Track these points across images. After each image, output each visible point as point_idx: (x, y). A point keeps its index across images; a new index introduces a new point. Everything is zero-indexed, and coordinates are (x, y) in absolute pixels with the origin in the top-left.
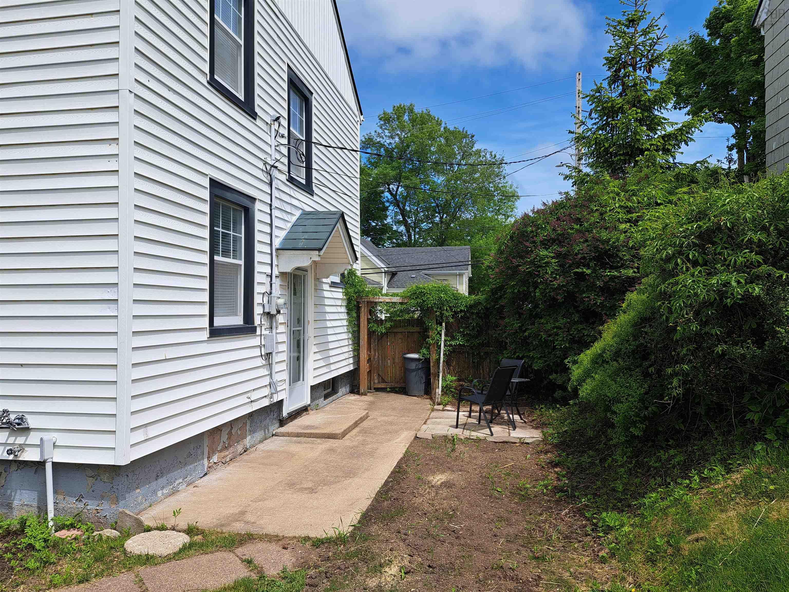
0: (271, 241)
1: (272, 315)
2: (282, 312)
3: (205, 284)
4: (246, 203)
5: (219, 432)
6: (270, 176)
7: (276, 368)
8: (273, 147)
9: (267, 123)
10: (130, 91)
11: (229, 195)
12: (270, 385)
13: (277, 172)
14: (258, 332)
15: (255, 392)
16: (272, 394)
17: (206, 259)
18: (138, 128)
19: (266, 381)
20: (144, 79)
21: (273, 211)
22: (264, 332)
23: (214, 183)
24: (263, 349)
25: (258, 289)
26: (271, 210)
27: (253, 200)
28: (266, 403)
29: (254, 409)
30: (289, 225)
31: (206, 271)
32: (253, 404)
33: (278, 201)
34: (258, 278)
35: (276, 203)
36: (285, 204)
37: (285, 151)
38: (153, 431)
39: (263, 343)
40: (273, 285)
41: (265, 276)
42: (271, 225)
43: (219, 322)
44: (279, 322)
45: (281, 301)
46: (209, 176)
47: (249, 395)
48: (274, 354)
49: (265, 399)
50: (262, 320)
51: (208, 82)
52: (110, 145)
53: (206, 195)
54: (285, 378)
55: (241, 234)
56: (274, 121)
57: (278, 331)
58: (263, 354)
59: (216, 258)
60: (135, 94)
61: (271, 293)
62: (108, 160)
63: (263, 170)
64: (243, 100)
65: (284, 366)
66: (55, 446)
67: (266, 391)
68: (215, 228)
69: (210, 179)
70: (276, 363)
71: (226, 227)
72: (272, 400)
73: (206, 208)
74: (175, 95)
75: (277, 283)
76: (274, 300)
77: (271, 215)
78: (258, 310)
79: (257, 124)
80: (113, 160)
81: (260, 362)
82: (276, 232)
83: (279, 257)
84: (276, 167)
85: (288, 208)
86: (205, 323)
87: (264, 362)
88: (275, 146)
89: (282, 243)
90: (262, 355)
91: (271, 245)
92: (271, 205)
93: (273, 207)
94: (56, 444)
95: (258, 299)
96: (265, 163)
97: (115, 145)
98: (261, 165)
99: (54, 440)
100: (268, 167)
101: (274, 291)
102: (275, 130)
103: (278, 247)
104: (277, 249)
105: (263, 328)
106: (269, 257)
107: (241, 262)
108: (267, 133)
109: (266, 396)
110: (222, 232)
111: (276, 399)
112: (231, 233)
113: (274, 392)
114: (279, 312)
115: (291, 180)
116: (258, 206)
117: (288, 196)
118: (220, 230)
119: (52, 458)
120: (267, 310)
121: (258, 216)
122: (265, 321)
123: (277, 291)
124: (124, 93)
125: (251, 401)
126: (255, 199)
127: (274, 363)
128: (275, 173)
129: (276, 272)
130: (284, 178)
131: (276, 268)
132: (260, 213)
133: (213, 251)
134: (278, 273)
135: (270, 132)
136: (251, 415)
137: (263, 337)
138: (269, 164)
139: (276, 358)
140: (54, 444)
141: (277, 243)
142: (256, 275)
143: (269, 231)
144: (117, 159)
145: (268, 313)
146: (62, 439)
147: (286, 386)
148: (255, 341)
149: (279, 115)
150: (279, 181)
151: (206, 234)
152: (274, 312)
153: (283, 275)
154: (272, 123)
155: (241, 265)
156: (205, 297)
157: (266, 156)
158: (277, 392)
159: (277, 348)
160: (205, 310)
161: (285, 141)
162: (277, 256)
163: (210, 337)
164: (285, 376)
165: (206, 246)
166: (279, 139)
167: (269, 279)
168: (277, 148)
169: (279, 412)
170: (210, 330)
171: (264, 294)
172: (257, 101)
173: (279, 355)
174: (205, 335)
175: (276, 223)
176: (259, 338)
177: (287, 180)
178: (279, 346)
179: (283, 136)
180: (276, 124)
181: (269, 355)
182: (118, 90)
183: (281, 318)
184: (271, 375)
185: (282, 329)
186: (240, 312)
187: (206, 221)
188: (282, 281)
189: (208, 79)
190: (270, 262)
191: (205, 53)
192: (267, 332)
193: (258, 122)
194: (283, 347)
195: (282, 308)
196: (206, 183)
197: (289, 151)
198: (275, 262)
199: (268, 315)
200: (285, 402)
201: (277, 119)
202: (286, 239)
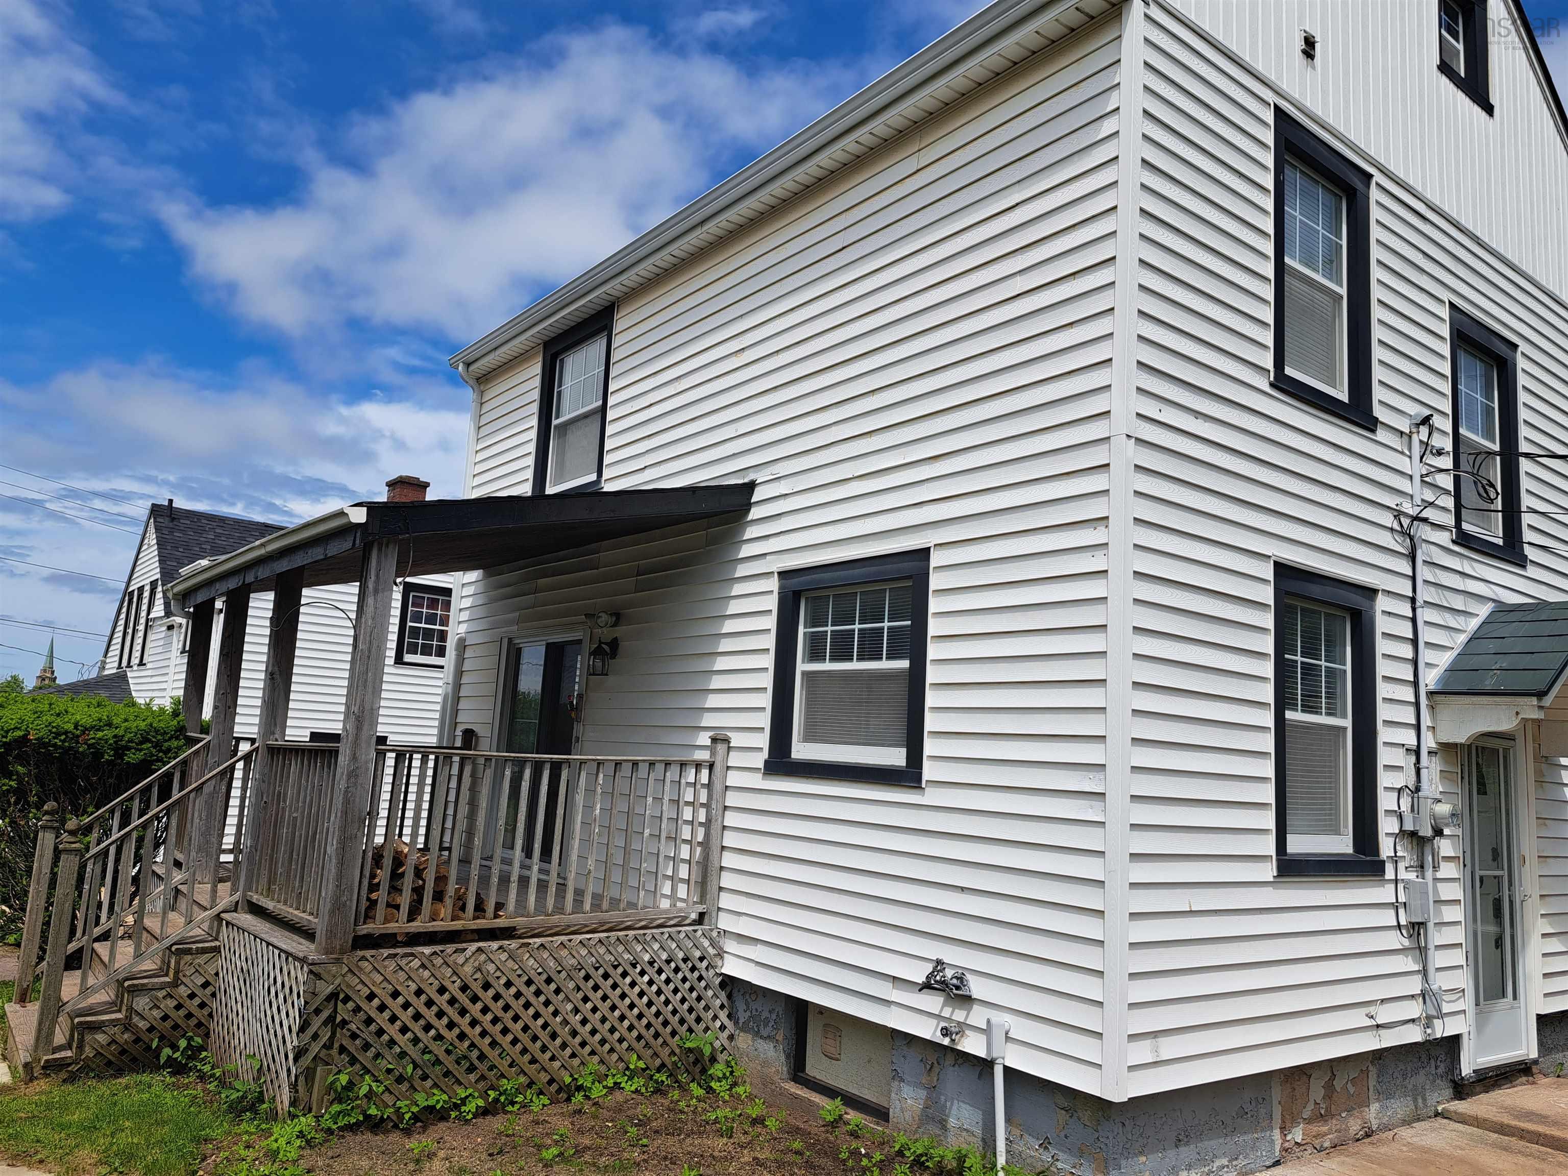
0: (1416, 675)
1: (1423, 838)
2: (1447, 831)
3: (1268, 769)
4: (1356, 600)
5: (1305, 1078)
6: (1411, 539)
7: (1439, 959)
8: (1417, 479)
9: (1402, 433)
10: (1128, 436)
11: (1315, 590)
12: (1423, 995)
13: (1427, 528)
14: (1389, 874)
15: (1387, 1006)
16: (1429, 1018)
17: (1268, 719)
18: (1141, 493)
19: (1415, 985)
20: (1151, 409)
21: (1419, 611)
22: (1403, 875)
23: (1283, 570)
24: (1401, 911)
25: (1385, 779)
26: (1414, 610)
27: (1371, 593)
28: (1414, 1035)
29: (1384, 1046)
30: (1462, 638)
31: (1268, 743)
32: (1382, 1032)
33: (1432, 589)
34: (1385, 757)
35: (1424, 594)
36: (1448, 594)
37: (1447, 481)
38: (1170, 1048)
39: (1402, 899)
40: (1424, 772)
41: (1402, 751)
42: (1415, 642)
43: (1297, 845)
44: (1442, 854)
45: (1444, 809)
46: (1273, 558)
47: (1372, 1010)
48: (1430, 925)
49: (1410, 1026)
50: (1398, 848)
51: (1273, 385)
52: (1095, 529)
53: (1267, 595)
54: (1463, 985)
55: (1345, 664)
56: (1418, 425)
57: (1439, 875)
58: (1403, 922)
59: (1289, 715)
60: (1137, 439)
61: (1418, 789)
62: (1093, 554)
63: (1392, 529)
64: (1346, 400)
65: (1458, 957)
66: (1008, 1038)
67: (1414, 1010)
68: (1287, 656)
69: (1275, 563)
70: (1438, 947)
71: (1310, 651)
72: (1429, 1031)
73: (1268, 620)
74: (1206, 424)
75: (1432, 768)
76: (1426, 807)
77: (1414, 620)
78: (1387, 826)
79: (1377, 439)
80: (1100, 553)
81: (1396, 940)
82: (1426, 655)
83: (1438, 709)
84: (1425, 520)
85: (1458, 602)
86: (1269, 846)
87: (1406, 943)
88: (1422, 476)
89: (1443, 680)
90: (1399, 926)
91: (1416, 684)
92: (1413, 600)
93: (1418, 604)
94: (1011, 1035)
95: (1386, 801)
96: (1398, 514)
97: (1103, 528)
98: (1388, 520)
99: (1007, 1027)
100: (1406, 522)
101: (1425, 784)
102: (1421, 441)
103: (1431, 687)
104: (1431, 694)
105: (1401, 866)
106: (1411, 710)
107: (1347, 723)
108: (1402, 453)
109: (1413, 1021)
110: (1302, 663)
111: (1443, 1029)
112: (1323, 663)
113: (1435, 1014)
114: (1438, 832)
115: (1464, 540)
116: (1382, 603)
117: (1457, 577)
118: (1299, 658)
119: (1004, 1059)
120: (1409, 826)
121: (1382, 625)
122: (1406, 850)
123: (1433, 784)
124: (1120, 442)
125: (1378, 1026)
126: (1374, 592)
127: (1431, 946)
128: (1425, 532)
129: (1429, 742)
130: (1444, 538)
131: (1430, 734)
132: (1386, 618)
133: (1282, 702)
134: (1434, 745)
135: (1410, 449)
136: (1378, 1056)
137: (1401, 886)
138: (1406, 515)
139: (1437, 937)
140: (1007, 1034)
141: (1430, 679)
142: (1381, 749)
143: (1410, 655)
144: (1105, 552)
145: (1413, 834)
146: (1021, 1029)
147: (1467, 1003)
148: (1386, 893)
149: (1427, 412)
150: (1432, 547)
151: (1268, 669)
152: (1427, 832)
153: (1446, 749)
154: (1414, 430)
155: (1345, 729)
156: (1268, 794)
157: (1399, 500)
158: (1441, 1016)
159: (1439, 913)
160: (1268, 820)
161: (1447, 462)
162: (1432, 708)
163: (1278, 876)
164: (1463, 980)
165: (1267, 693)
166: (1431, 460)
167: (1413, 759)
168: (1426, 479)
169: (1452, 1063)
170: (1278, 860)
171: (1400, 791)
172: (1378, 393)
173: (1444, 929)
174: (1269, 871)
175: (1426, 634)
176: (1393, 886)
177: (1453, 542)
178: (1445, 909)
179: (1440, 453)
180: (1424, 430)
181: (1417, 929)
182: (1109, 438)
183: (1446, 847)
184: (1424, 972)
185: (1448, 870)
186: (1346, 827)
187: (1268, 644)
188: (1446, 762)
189: (1273, 379)
190: (1414, 722)
191: (1265, 333)
192: (1412, 876)
193: (1381, 435)
194: (1455, 914)
195: (1447, 825)
196: (1268, 572)
197: (1457, 480)
198: (1426, 720)
199: (1412, 837)
200: (1465, 1041)
201: (1426, 420)
202: (1452, 670)
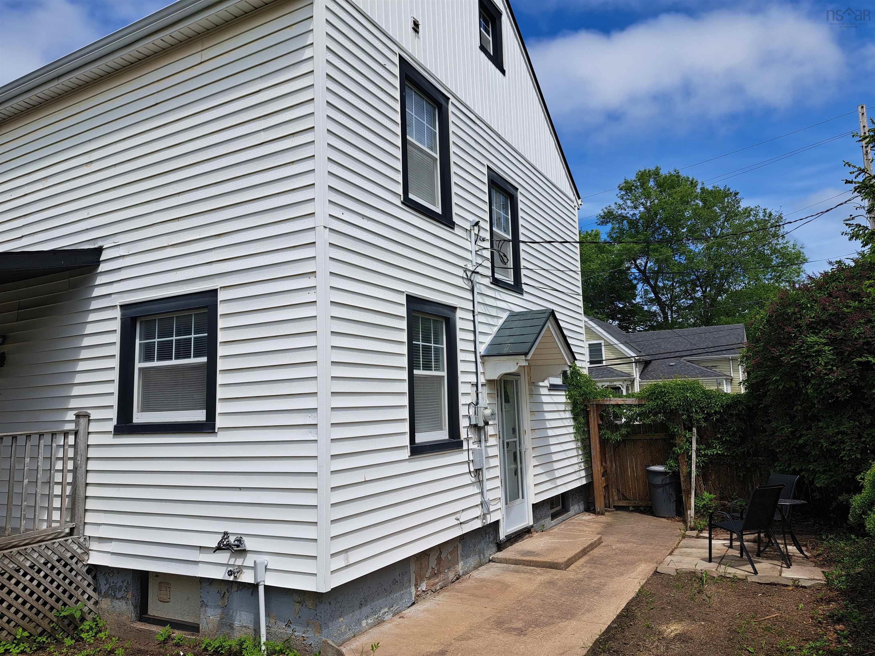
0: (475, 348)
1: (480, 427)
2: (490, 423)
3: (405, 401)
4: (447, 313)
5: (427, 557)
6: (472, 282)
7: (488, 485)
8: (474, 252)
9: (467, 230)
10: (325, 227)
11: (427, 308)
12: (482, 504)
13: (479, 277)
14: (465, 447)
15: (464, 513)
16: (485, 515)
17: (404, 375)
18: (334, 259)
19: (478, 500)
20: (337, 212)
21: (476, 317)
22: (472, 446)
23: (411, 299)
24: (471, 464)
25: (463, 400)
26: (474, 316)
27: (454, 309)
28: (478, 524)
29: (464, 533)
30: (496, 329)
31: (405, 388)
32: (463, 526)
33: (482, 306)
34: (462, 389)
35: (479, 309)
36: (489, 308)
37: (487, 254)
38: (354, 557)
39: (471, 458)
40: (480, 395)
41: (470, 385)
42: (474, 332)
43: (421, 438)
44: (489, 434)
45: (488, 412)
46: (406, 293)
47: (458, 516)
48: (484, 469)
49: (476, 520)
50: (469, 433)
51: (402, 203)
52: (309, 278)
53: (403, 312)
54: (500, 496)
55: (443, 345)
56: (474, 226)
57: (488, 444)
58: (472, 469)
59: (416, 372)
60: (330, 229)
61: (477, 403)
62: (308, 292)
63: (463, 278)
64: (440, 213)
65: (497, 483)
66: (266, 569)
67: (478, 512)
68: (414, 342)
69: (407, 295)
70: (488, 480)
71: (427, 339)
72: (484, 521)
73: (404, 325)
74: (369, 222)
75: (484, 392)
76: (481, 411)
77: (474, 321)
78: (464, 423)
79: (456, 232)
80: (312, 292)
81: (469, 479)
82: (480, 338)
83: (485, 364)
84: (477, 273)
85: (493, 312)
86: (406, 441)
87: (473, 480)
88: (476, 251)
89: (487, 349)
90: (470, 472)
91: (475, 352)
92: (473, 312)
93: (475, 314)
94: (268, 567)
95: (463, 411)
96: (466, 270)
97: (313, 278)
98: (461, 273)
99: (266, 563)
100: (469, 274)
101: (480, 401)
102: (475, 234)
103: (482, 353)
104: (482, 357)
105: (471, 442)
106: (474, 365)
107: (444, 374)
108: (467, 240)
109: (477, 517)
110: (422, 345)
111: (491, 519)
112: (432, 345)
113: (487, 512)
114: (487, 423)
115: (496, 282)
116: (459, 314)
117: (493, 300)
118: (421, 343)
119: (264, 581)
120: (473, 422)
121: (460, 324)
122: (472, 434)
123: (484, 400)
124: (320, 230)
125: (461, 523)
126: (455, 308)
127: (485, 480)
128: (477, 278)
129: (482, 380)
130: (487, 281)
131: (482, 376)
132: (461, 321)
133: (412, 365)
134: (484, 381)
135: (471, 238)
136: (462, 538)
137: (470, 452)
138: (469, 270)
139: (487, 474)
140: (266, 567)
141: (482, 349)
142: (460, 384)
143: (472, 338)
144: (315, 291)
145: (476, 426)
146: (273, 563)
147: (501, 505)
148: (462, 457)
149: (477, 219)
150: (482, 286)
151: (404, 350)
152: (481, 424)
153: (490, 382)
154: (472, 228)
155: (444, 377)
156: (405, 414)
157: (465, 263)
158: (489, 513)
159: (488, 462)
160: (406, 427)
161: (487, 245)
162: (483, 363)
163: (411, 455)
164: (499, 493)
165: (404, 362)
166: (479, 243)
167: (475, 389)
168: (478, 253)
169: (496, 535)
170: (411, 447)
171: (469, 405)
172: (455, 210)
173: (491, 470)
174: (406, 454)
175: (480, 328)
176: (467, 453)
177: (491, 283)
178: (491, 460)
179: (484, 240)
180: (476, 228)
181: (478, 472)
182: (315, 228)
183: (491, 430)
184: (482, 493)
185: (492, 441)
186: (445, 426)
187: (404, 337)
188: (490, 389)
189: (402, 200)
190: (475, 371)
191: (398, 175)
192: (475, 446)
193: (457, 230)
194: (495, 462)
195: (490, 420)
196: (403, 300)
197: (492, 254)
198: (480, 369)
199: (476, 427)
200: (501, 524)
201: (477, 224)
202: (491, 345)
